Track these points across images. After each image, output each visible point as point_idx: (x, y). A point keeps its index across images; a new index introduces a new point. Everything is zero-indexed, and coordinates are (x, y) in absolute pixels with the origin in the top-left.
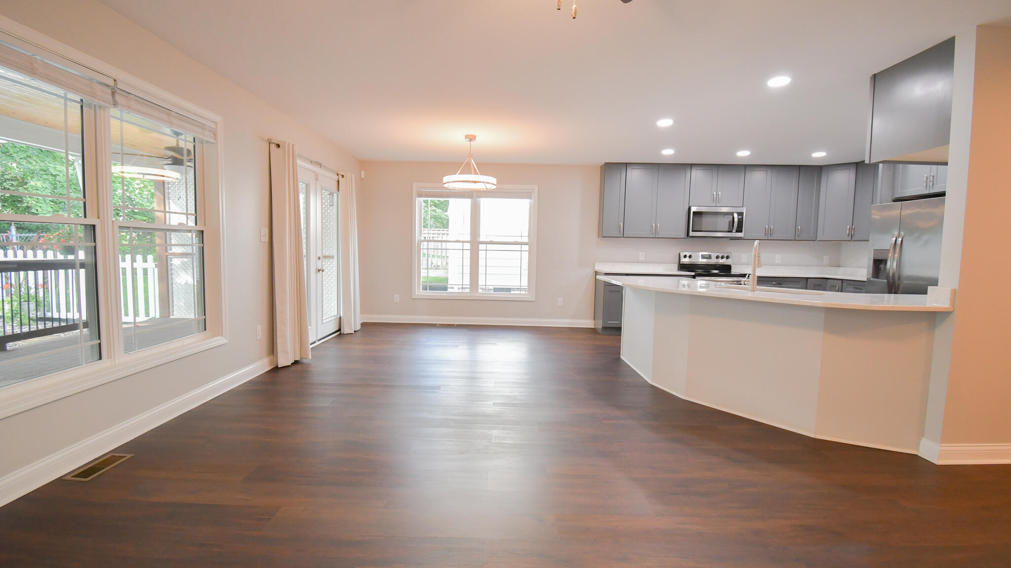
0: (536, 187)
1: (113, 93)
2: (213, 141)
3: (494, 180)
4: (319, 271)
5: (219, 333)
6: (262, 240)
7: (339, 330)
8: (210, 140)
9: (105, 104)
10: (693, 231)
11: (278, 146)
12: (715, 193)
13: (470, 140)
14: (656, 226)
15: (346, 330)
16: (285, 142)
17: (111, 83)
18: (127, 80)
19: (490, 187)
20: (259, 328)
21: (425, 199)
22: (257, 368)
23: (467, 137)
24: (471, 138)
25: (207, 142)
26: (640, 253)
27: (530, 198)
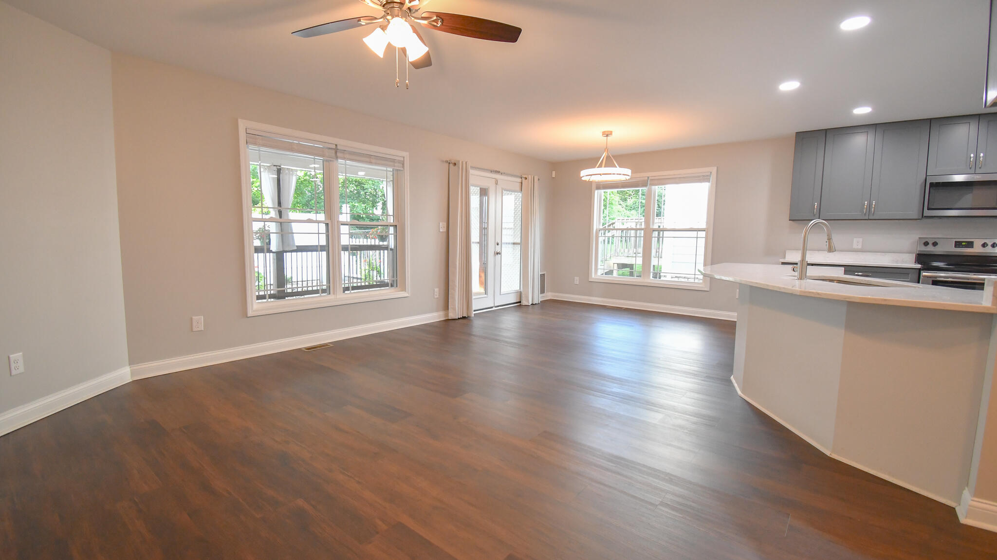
0: (714, 170)
1: (336, 153)
2: (402, 169)
3: (628, 171)
4: (497, 253)
5: (404, 289)
6: (441, 230)
7: (520, 302)
8: (400, 169)
9: (332, 159)
10: (929, 209)
11: (455, 164)
12: (972, 155)
13: (607, 136)
14: (870, 205)
15: (524, 303)
16: (459, 161)
17: (334, 147)
18: (342, 143)
19: (623, 178)
20: (437, 290)
21: (605, 190)
22: (433, 317)
23: (604, 133)
24: (607, 134)
25: (399, 170)
26: (855, 240)
27: (709, 182)
